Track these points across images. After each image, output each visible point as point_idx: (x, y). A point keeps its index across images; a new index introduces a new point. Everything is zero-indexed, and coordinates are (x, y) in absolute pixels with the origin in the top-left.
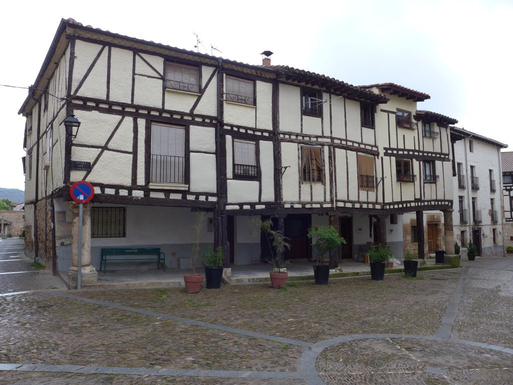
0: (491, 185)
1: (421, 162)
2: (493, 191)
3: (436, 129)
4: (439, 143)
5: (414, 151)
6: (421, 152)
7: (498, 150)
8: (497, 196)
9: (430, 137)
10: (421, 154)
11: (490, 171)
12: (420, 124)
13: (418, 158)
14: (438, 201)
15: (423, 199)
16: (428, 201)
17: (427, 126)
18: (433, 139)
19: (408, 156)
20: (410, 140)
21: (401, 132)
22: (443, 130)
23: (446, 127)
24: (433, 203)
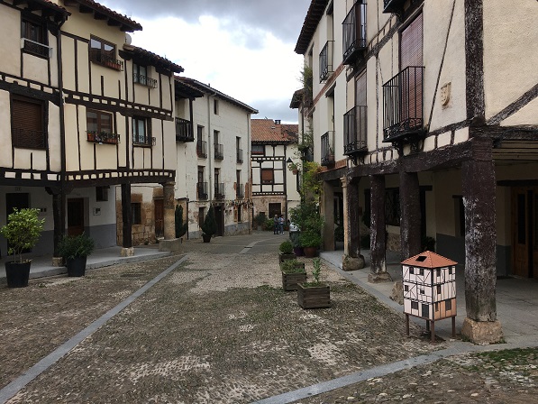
0: (238, 154)
1: (130, 118)
2: (239, 161)
3: (154, 75)
4: (159, 95)
5: (119, 101)
6: (130, 103)
7: (248, 116)
8: (244, 168)
9: (146, 85)
10: (129, 106)
11: (238, 138)
12: (129, 65)
13: (124, 112)
14: (154, 171)
15: (131, 167)
16: (138, 171)
17: (142, 69)
18: (150, 88)
19: (108, 107)
20: (112, 84)
21: (98, 71)
22: (165, 79)
23: (170, 75)
24: (146, 174)
